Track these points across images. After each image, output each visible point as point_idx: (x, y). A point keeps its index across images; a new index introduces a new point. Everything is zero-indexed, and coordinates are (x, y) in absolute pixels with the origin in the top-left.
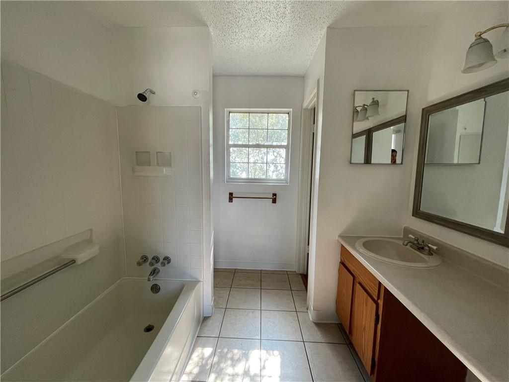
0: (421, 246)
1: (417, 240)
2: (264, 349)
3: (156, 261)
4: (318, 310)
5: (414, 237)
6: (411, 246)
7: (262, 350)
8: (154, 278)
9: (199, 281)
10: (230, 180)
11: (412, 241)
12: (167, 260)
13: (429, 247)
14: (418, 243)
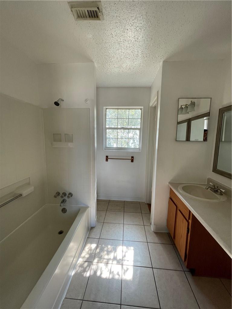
0: (216, 190)
1: (214, 186)
2: (125, 246)
3: (65, 195)
4: (157, 225)
5: (212, 184)
6: (210, 190)
7: (123, 246)
8: (64, 205)
9: (89, 207)
10: (106, 149)
11: (211, 187)
12: (71, 195)
13: (220, 190)
14: (215, 188)
